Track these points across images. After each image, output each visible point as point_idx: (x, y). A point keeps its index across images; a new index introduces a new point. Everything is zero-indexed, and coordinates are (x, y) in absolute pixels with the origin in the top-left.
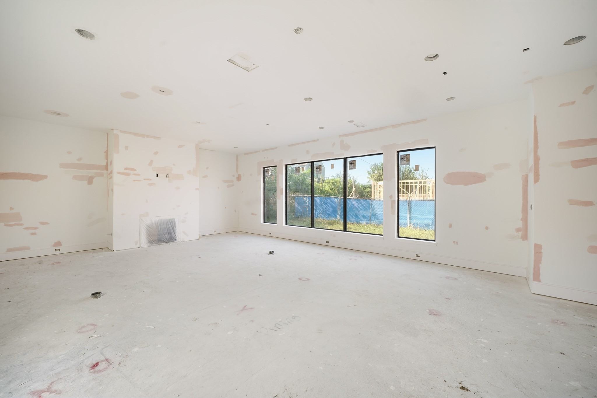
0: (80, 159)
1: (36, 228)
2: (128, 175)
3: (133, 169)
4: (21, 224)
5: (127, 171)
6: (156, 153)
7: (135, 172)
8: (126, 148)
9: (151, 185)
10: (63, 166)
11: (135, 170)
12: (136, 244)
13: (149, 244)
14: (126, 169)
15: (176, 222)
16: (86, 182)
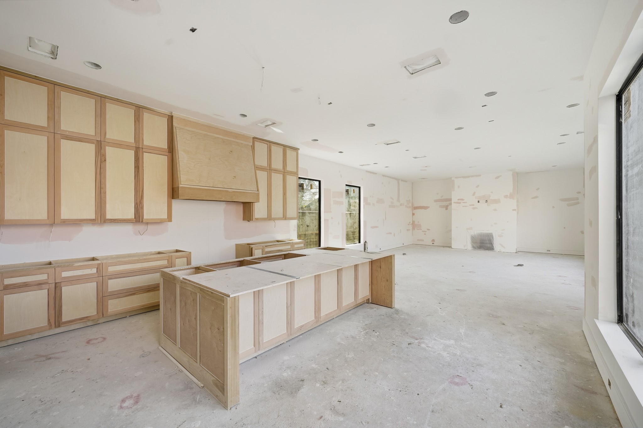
0: (442, 196)
1: (426, 232)
2: (460, 203)
3: (462, 200)
4: (421, 229)
5: (459, 201)
6: (478, 186)
7: (464, 201)
8: (459, 187)
9: (474, 208)
10: (436, 201)
11: (464, 200)
12: (465, 247)
13: (472, 249)
14: (459, 200)
15: (494, 236)
16: (445, 208)
